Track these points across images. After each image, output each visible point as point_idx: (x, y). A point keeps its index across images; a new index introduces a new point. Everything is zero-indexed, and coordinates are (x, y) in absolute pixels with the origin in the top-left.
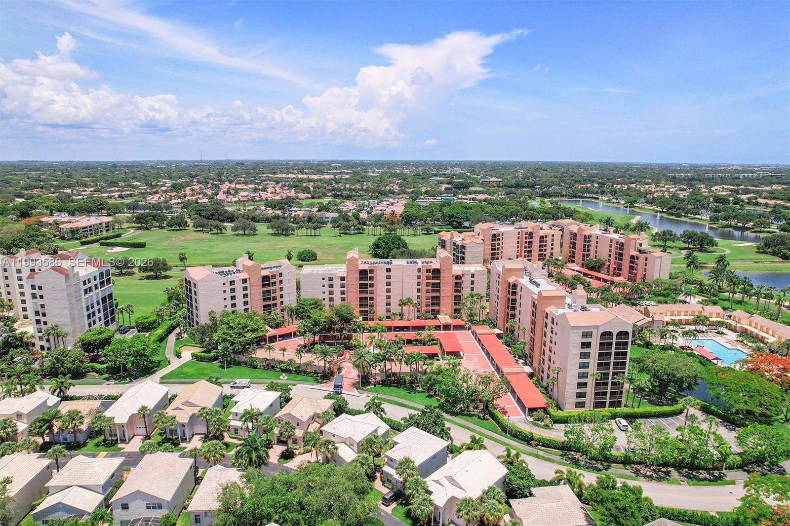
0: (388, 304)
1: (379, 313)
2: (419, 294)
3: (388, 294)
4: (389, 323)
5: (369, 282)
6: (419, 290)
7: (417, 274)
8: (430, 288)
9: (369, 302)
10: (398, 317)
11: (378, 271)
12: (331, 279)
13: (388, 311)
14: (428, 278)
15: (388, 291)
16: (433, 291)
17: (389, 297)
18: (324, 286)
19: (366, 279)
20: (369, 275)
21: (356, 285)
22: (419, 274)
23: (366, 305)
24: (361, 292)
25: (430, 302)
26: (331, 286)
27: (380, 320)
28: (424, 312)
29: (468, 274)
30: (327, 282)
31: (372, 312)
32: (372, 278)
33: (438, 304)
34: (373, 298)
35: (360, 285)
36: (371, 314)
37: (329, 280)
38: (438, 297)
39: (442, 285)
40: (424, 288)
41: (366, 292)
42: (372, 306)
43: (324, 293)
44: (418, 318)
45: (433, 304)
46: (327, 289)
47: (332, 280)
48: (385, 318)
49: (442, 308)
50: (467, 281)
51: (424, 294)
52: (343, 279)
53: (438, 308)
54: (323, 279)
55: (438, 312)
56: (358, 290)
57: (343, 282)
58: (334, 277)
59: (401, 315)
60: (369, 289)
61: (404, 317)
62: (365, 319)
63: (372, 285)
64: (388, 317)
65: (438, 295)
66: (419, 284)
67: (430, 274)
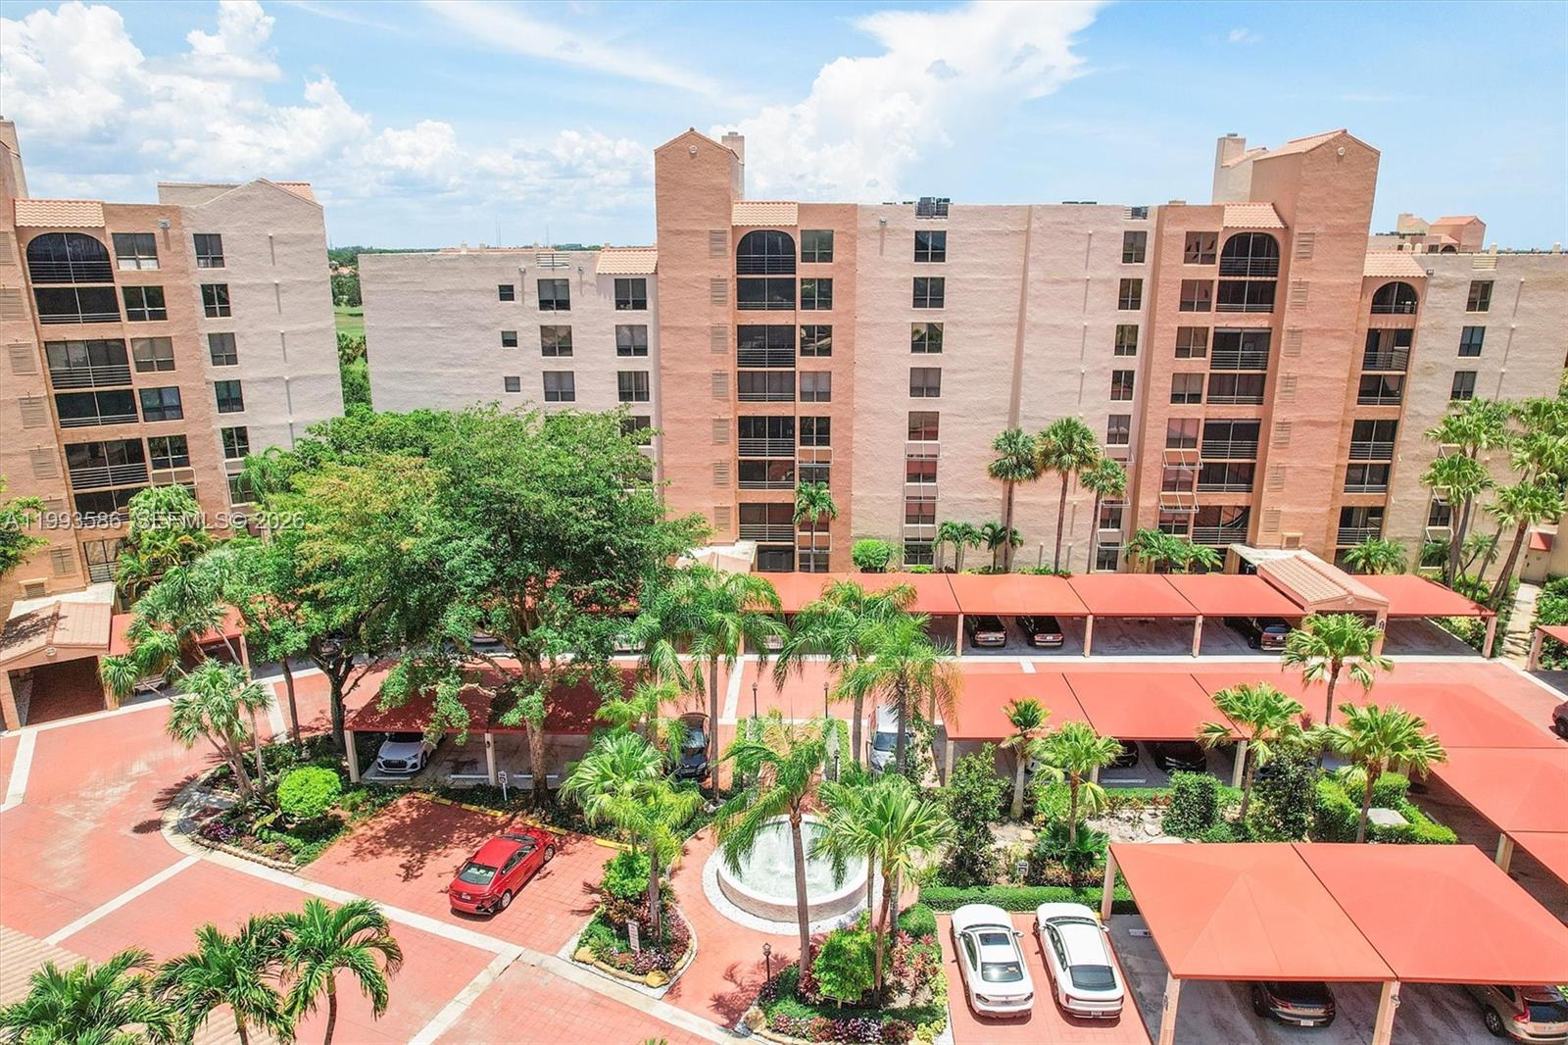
0: (922, 471)
1: (859, 525)
2: (1125, 407)
3: (925, 404)
4: (934, 592)
5: (800, 318)
6: (1122, 383)
7: (1116, 271)
8: (1200, 365)
9: (803, 454)
10: (980, 555)
11: (866, 250)
12: (555, 297)
13: (920, 511)
14: (1193, 296)
15: (925, 383)
16: (1221, 388)
17: (924, 427)
18: (510, 341)
19: (783, 294)
20: (804, 270)
21: (717, 333)
22: (1134, 271)
23: (781, 474)
24: (747, 387)
25: (1195, 457)
26: (558, 343)
27: (868, 569)
28: (1147, 524)
29: (1447, 286)
30: (528, 318)
31: (814, 514)
32: (821, 294)
33: (1245, 477)
34: (824, 424)
35: (745, 333)
36: (807, 526)
37: (545, 304)
38: (1249, 432)
39: (1283, 346)
40: (1162, 364)
41: (784, 388)
42: (819, 475)
43: (512, 384)
44: (1107, 560)
45: (1211, 476)
46: (531, 362)
47: (564, 305)
48: (898, 559)
49: (1270, 499)
50: (1437, 329)
51: (1159, 412)
52: (630, 293)
53: (1241, 499)
54: (506, 293)
55: (1241, 523)
56: (731, 367)
57: (632, 317)
58: (574, 279)
59: (1002, 538)
60: (804, 364)
61: (1019, 554)
62: (773, 559)
63: (819, 340)
64: (918, 552)
65: (1247, 412)
66: (1126, 340)
67: (1211, 273)
